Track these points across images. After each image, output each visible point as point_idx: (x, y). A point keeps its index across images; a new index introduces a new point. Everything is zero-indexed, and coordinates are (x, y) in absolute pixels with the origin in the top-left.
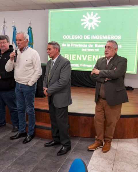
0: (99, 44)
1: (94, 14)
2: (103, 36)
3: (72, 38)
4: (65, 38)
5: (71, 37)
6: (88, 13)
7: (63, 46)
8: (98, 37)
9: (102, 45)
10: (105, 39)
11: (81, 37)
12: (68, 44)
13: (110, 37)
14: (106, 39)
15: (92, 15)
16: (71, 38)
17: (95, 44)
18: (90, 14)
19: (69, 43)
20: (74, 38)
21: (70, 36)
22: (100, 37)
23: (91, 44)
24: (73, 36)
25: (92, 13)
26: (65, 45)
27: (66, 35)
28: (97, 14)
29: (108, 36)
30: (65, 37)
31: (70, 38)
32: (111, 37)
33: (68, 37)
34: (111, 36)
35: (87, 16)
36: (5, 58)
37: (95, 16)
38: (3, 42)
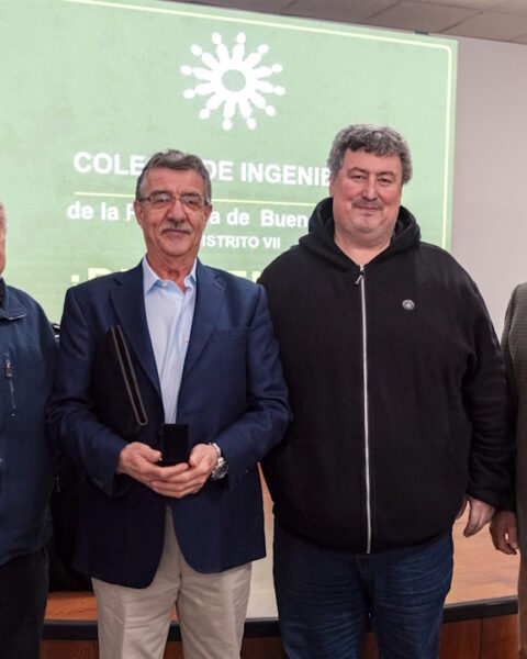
0: (279, 211)
1: (250, 48)
2: (301, 170)
4: (88, 168)
5: (125, 166)
6: (216, 38)
7: (71, 216)
8: (273, 171)
9: (296, 215)
10: (309, 183)
12: (104, 205)
14: (313, 187)
15: (239, 50)
16: (125, 173)
17: (264, 212)
18: (230, 45)
19: (110, 202)
21: (117, 157)
22: (286, 175)
23: (240, 211)
24: (133, 158)
26: (87, 212)
27: (95, 152)
28: (263, 49)
30: (84, 162)
31: (118, 171)
33: (103, 164)
35: (211, 48)
36: (408, 304)
37: (255, 58)
38: (378, 175)
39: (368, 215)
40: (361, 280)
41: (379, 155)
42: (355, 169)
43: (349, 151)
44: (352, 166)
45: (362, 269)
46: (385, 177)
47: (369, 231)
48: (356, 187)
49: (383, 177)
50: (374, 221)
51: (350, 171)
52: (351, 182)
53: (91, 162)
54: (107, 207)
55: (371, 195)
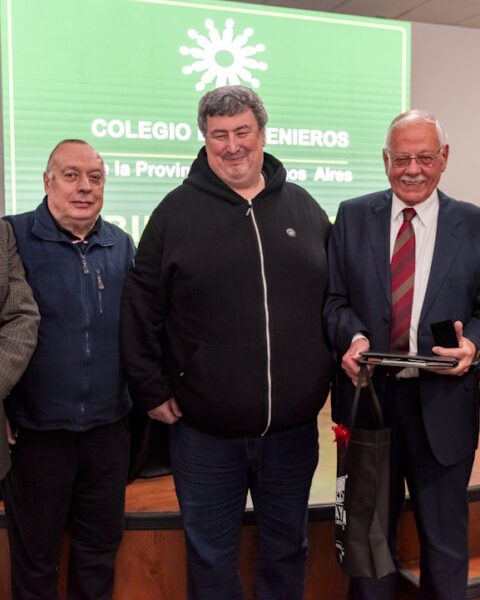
1: (237, 31)
2: (282, 131)
3: (142, 136)
4: (103, 133)
5: (135, 130)
6: (209, 23)
10: (289, 142)
11: (183, 132)
12: (117, 163)
13: (309, 135)
14: (292, 146)
15: (229, 32)
16: (135, 136)
18: (221, 28)
19: (123, 160)
20: (149, 137)
21: (128, 123)
24: (141, 124)
25: (230, 23)
28: (249, 32)
29: (302, 131)
30: (100, 128)
31: (130, 135)
32: (313, 138)
33: (116, 129)
34: (314, 132)
35: (205, 33)
36: (291, 232)
37: (242, 39)
38: (234, 131)
39: (236, 165)
40: (251, 211)
41: (231, 115)
42: (216, 131)
43: (208, 117)
44: (213, 129)
45: (250, 203)
46: (242, 131)
47: (242, 176)
48: (220, 144)
49: (240, 132)
50: (244, 168)
51: (213, 133)
52: (216, 141)
53: (106, 128)
54: (120, 164)
55: (233, 148)
